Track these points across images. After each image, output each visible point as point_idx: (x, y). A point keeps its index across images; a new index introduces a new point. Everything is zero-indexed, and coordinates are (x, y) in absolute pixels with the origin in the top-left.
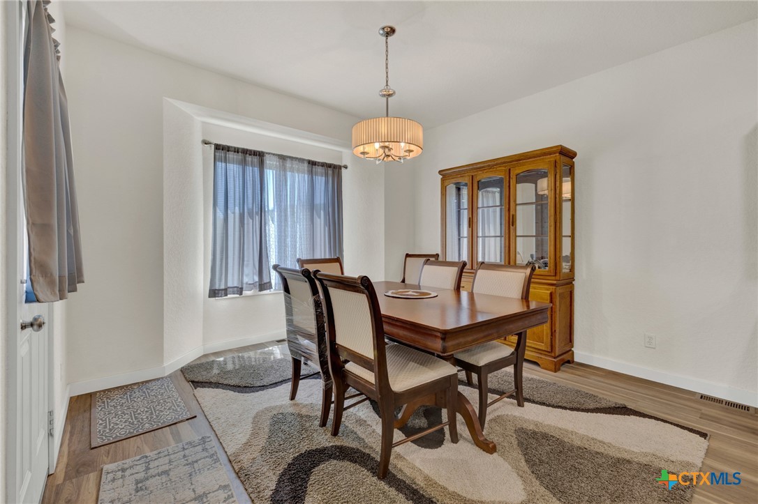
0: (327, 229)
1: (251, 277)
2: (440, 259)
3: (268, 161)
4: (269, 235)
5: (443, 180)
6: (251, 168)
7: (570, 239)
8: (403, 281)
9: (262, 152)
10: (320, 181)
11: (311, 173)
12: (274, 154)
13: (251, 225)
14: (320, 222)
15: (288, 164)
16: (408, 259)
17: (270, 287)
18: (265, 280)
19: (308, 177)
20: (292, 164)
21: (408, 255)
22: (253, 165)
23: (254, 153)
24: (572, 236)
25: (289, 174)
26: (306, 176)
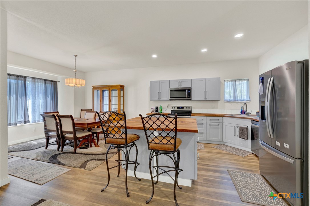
0: (52, 101)
1: (20, 118)
2: (93, 111)
3: (27, 79)
4: (28, 105)
5: (93, 89)
6: (20, 81)
7: (123, 105)
8: (81, 117)
9: (25, 76)
10: (49, 86)
11: (45, 83)
12: (30, 77)
13: (21, 100)
14: (49, 100)
15: (36, 80)
16: (82, 111)
17: (29, 122)
18: (27, 120)
19: (44, 85)
20: (38, 80)
21: (82, 110)
22: (21, 80)
23: (22, 77)
24: (124, 105)
25: (36, 83)
26: (43, 84)
